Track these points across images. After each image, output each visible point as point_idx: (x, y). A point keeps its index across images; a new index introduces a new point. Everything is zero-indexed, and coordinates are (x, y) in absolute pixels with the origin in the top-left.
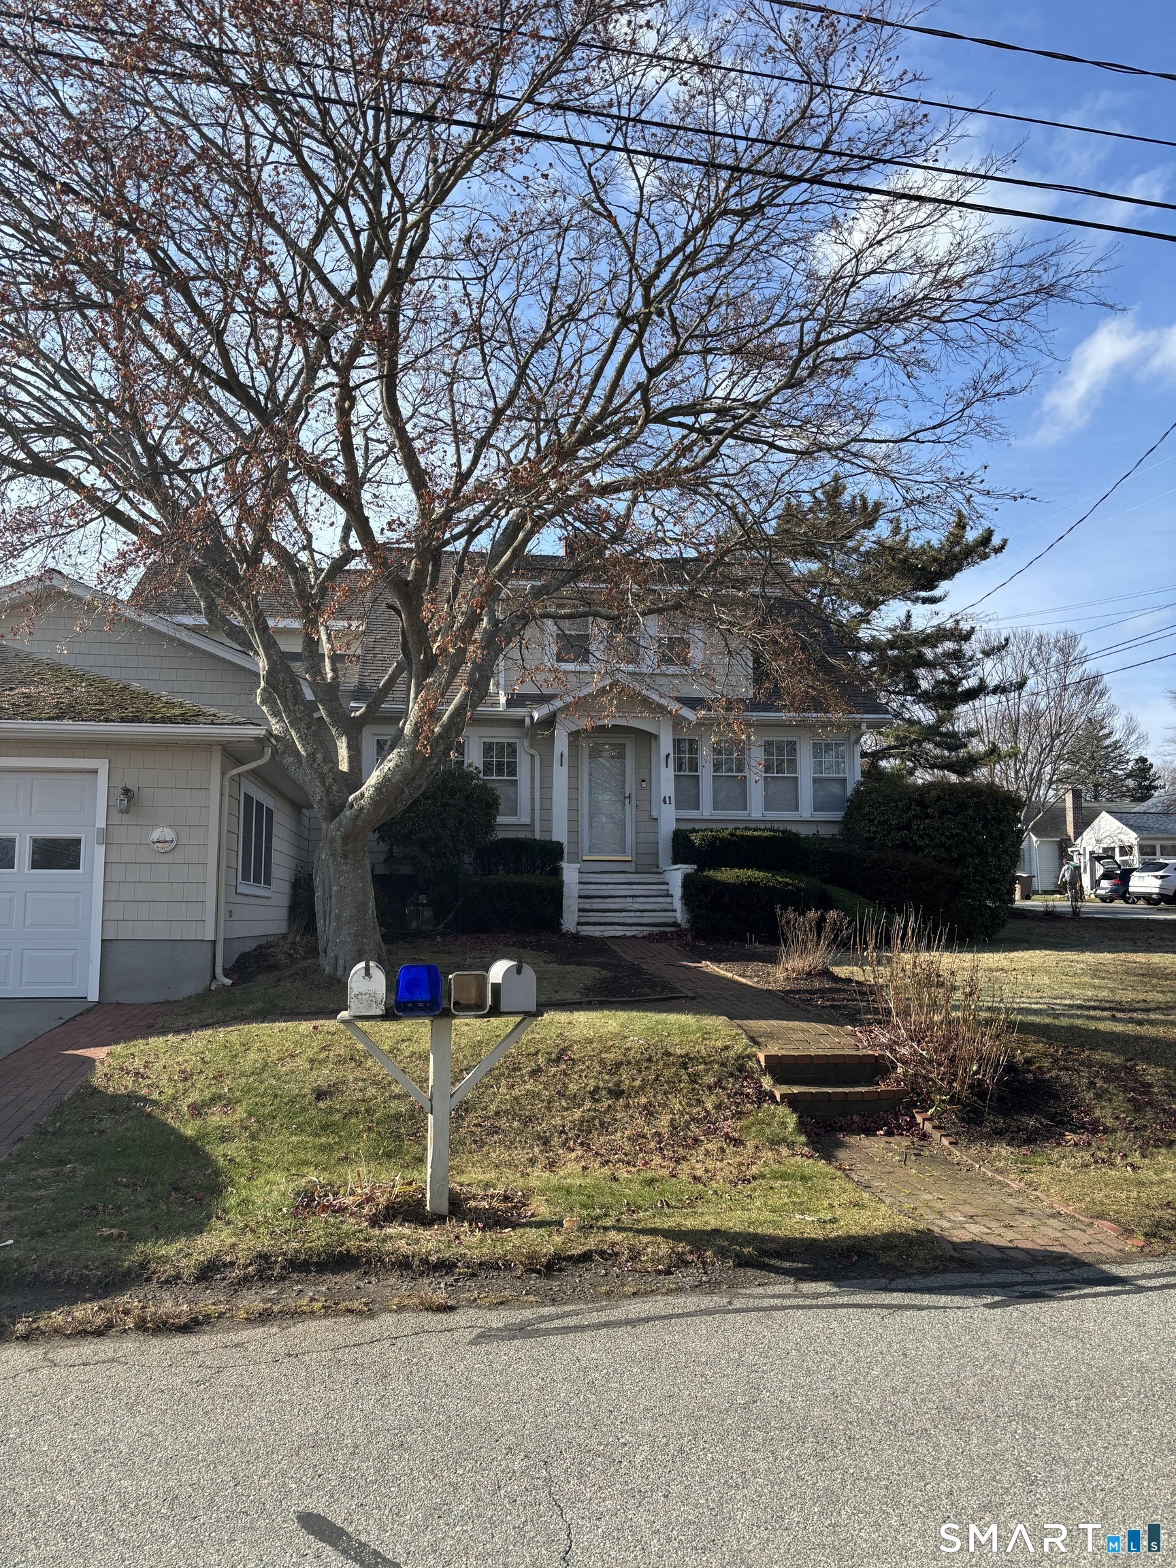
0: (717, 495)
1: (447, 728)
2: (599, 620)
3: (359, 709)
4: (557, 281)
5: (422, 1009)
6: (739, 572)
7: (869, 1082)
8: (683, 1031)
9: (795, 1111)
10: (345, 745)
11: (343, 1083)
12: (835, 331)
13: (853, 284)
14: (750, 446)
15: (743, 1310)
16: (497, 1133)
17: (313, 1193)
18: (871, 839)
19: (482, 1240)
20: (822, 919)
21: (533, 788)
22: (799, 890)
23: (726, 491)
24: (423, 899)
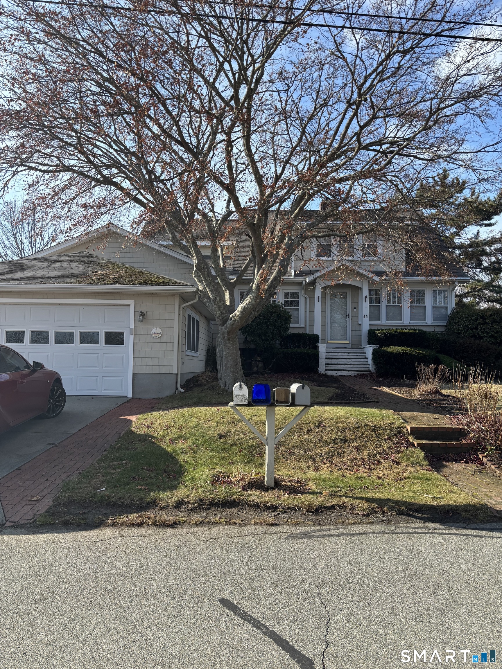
0: (391, 181)
1: (270, 286)
2: (336, 237)
3: (233, 279)
4: (319, 89)
5: (263, 403)
6: (400, 215)
7: (457, 440)
8: (374, 416)
9: (423, 451)
10: (228, 294)
11: (230, 432)
12: (447, 103)
13: (456, 80)
14: (405, 158)
15: (401, 533)
16: (293, 455)
17: (219, 476)
18: (459, 334)
19: (288, 498)
20: (436, 369)
21: (306, 312)
22: (426, 356)
23: (394, 179)
24: (259, 358)
